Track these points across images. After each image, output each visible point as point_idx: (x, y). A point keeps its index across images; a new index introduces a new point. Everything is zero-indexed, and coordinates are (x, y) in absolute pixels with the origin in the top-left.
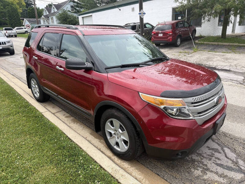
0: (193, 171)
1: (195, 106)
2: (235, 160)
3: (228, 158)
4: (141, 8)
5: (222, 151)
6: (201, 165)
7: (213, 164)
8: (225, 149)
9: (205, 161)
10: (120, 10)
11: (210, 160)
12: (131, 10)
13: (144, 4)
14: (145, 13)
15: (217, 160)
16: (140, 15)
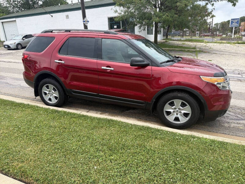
0: (223, 125)
2: (235, 115)
3: (232, 115)
4: (84, 16)
6: (224, 121)
7: (228, 120)
10: (52, 16)
12: (65, 17)
14: (88, 22)
16: (84, 23)
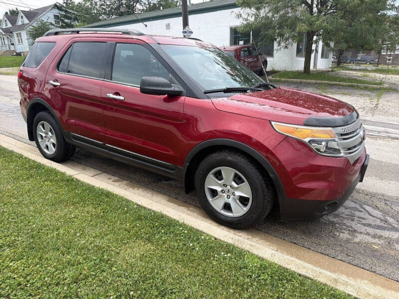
0: (338, 234)
1: (344, 139)
2: (383, 218)
3: (374, 217)
4: (186, 24)
5: (361, 209)
6: (344, 227)
7: (359, 225)
8: (364, 206)
9: (348, 223)
10: (146, 26)
11: (353, 220)
12: (165, 28)
13: (191, 18)
14: (192, 32)
15: (361, 220)
16: (185, 34)
